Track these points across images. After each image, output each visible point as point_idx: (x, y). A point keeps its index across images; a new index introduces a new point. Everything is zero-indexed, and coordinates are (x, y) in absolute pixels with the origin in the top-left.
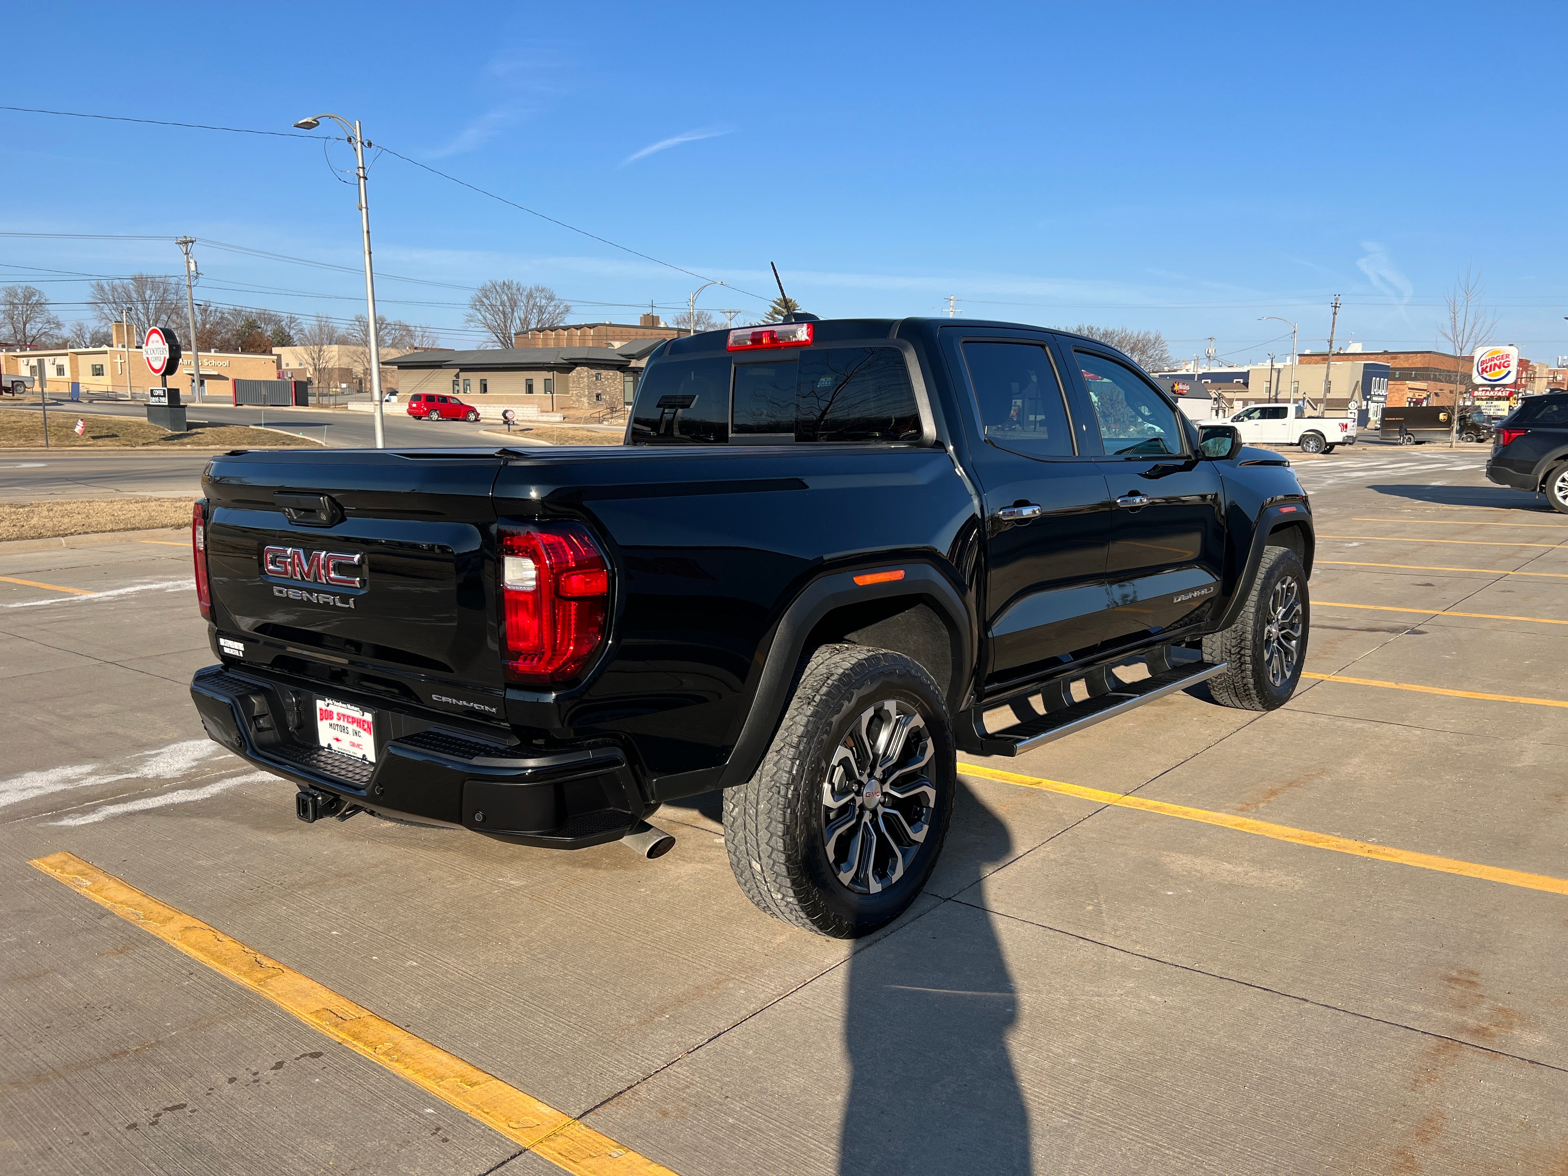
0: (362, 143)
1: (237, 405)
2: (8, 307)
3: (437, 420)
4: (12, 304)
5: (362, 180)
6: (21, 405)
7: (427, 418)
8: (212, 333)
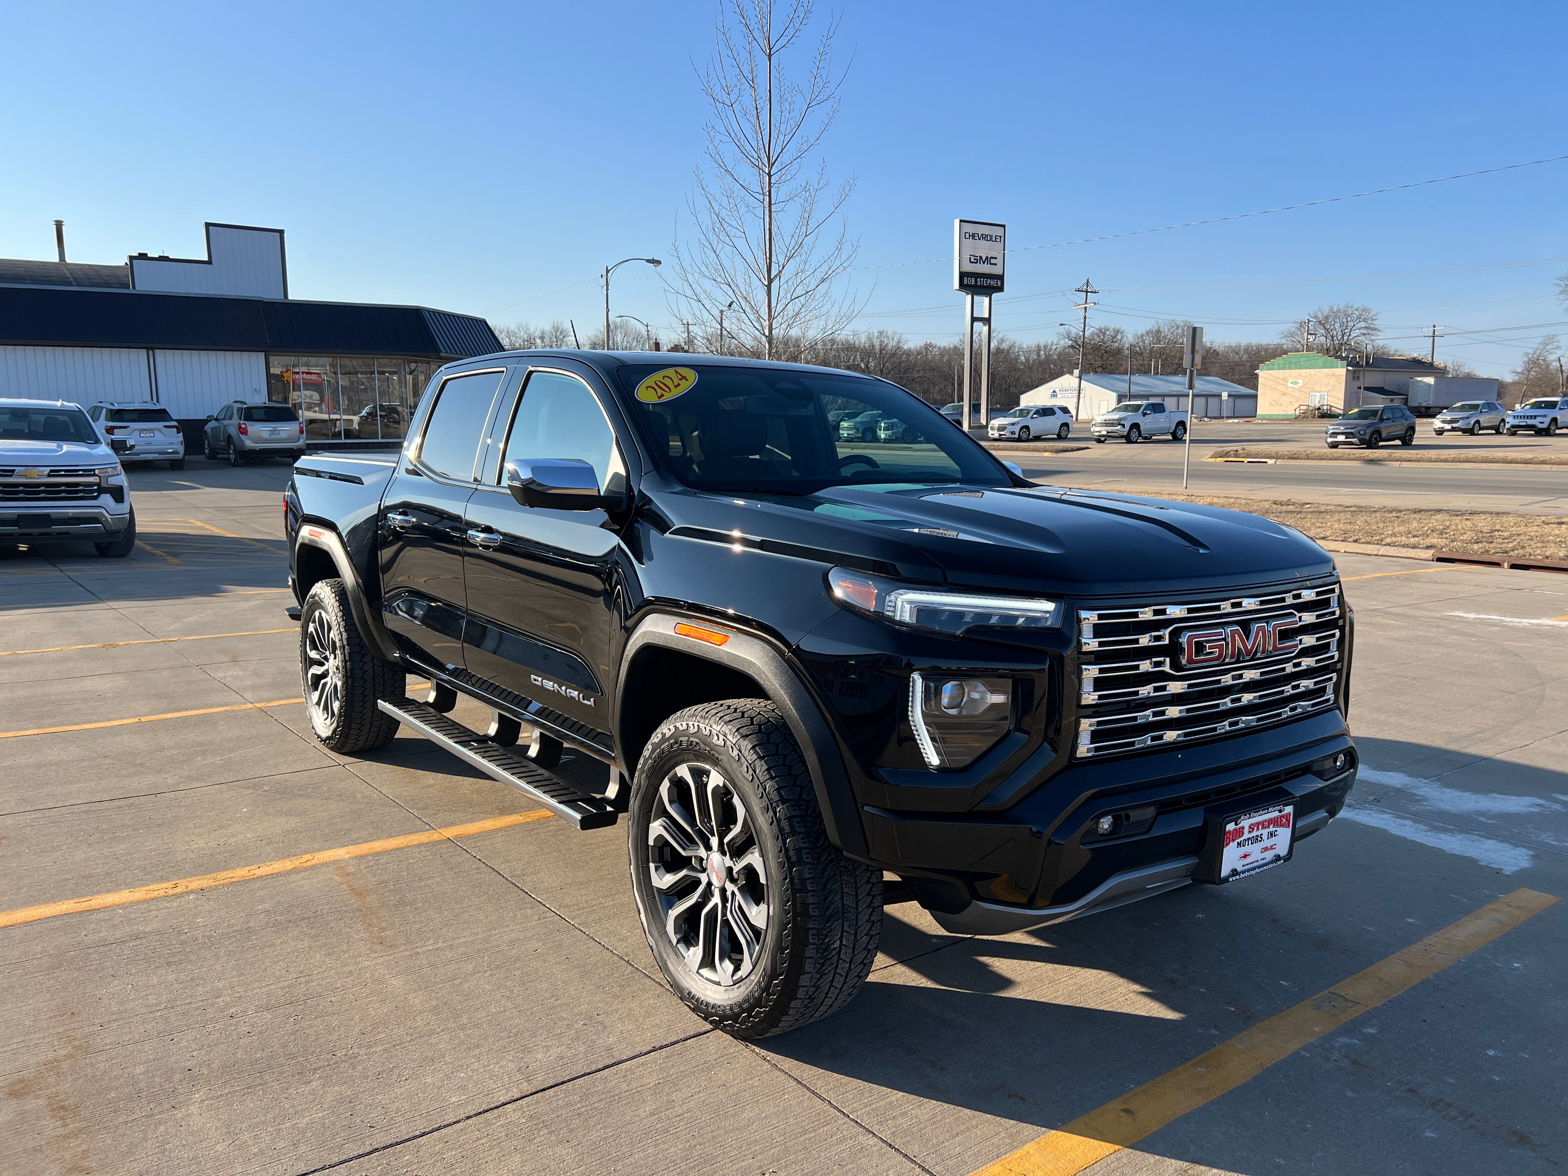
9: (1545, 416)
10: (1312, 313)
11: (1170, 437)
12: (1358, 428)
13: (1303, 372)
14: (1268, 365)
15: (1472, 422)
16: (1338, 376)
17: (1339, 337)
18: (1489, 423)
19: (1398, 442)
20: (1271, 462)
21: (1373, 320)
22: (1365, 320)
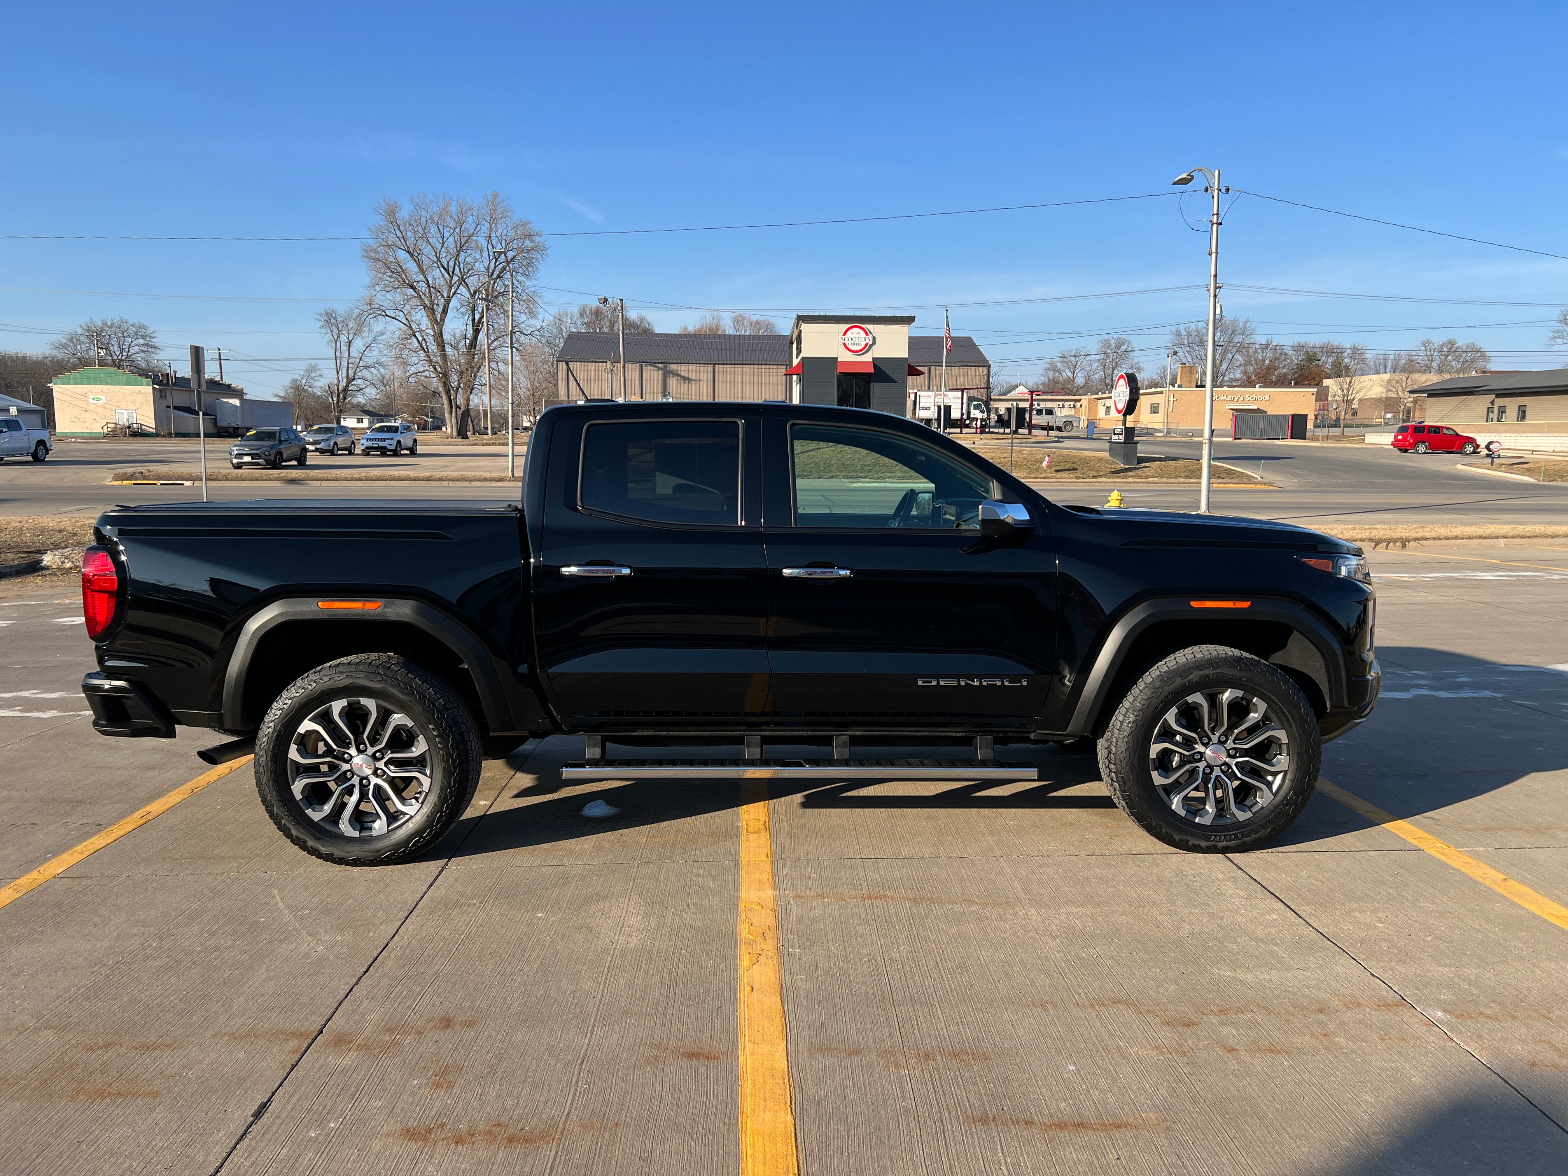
0: (1219, 190)
1: (1235, 439)
2: (1102, 356)
3: (1425, 453)
4: (1106, 353)
5: (1215, 226)
6: (1026, 443)
7: (1413, 451)
8: (1271, 369)
9: (392, 439)
10: (83, 324)
11: (30, 458)
12: (263, 449)
13: (105, 388)
14: (62, 378)
15: (332, 444)
16: (145, 394)
17: (118, 353)
18: (345, 444)
19: (295, 463)
20: (187, 483)
21: (151, 337)
22: (143, 337)
